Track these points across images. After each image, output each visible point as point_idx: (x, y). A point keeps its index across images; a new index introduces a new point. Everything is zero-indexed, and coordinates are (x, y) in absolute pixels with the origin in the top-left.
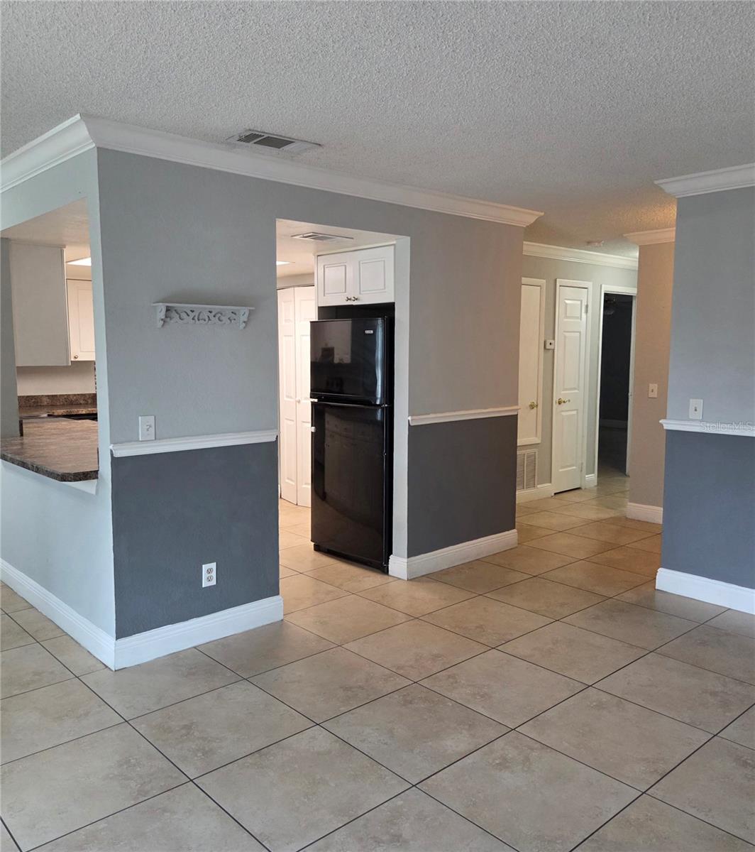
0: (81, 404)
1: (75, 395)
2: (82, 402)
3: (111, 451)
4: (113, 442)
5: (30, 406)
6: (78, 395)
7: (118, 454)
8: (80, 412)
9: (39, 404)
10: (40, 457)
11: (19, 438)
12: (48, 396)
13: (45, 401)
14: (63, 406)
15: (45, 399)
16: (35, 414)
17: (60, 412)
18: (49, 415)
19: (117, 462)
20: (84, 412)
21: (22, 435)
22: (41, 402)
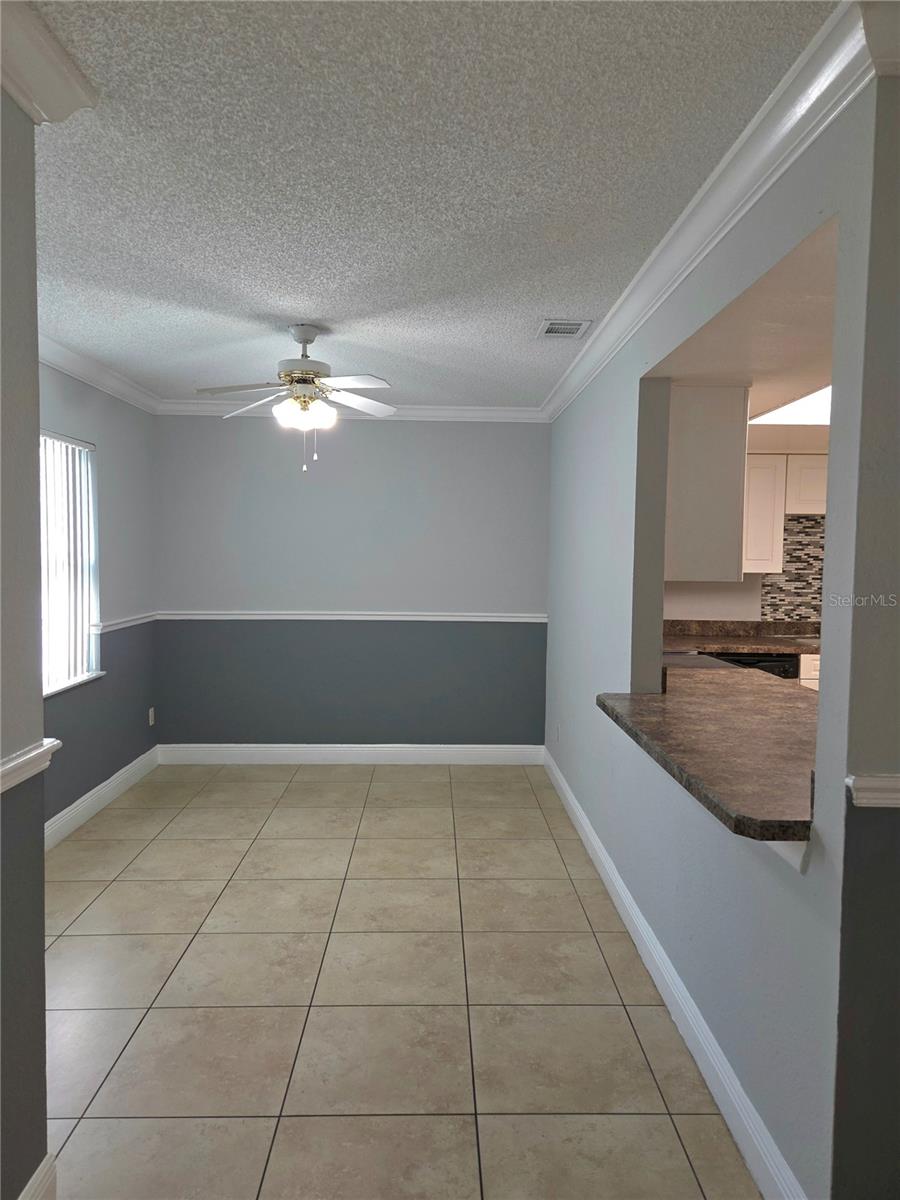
0: (740, 636)
1: (733, 622)
2: (741, 633)
3: (848, 790)
4: (853, 768)
5: (675, 635)
6: (738, 622)
7: (861, 801)
8: (741, 651)
9: (686, 632)
10: (693, 751)
11: (660, 697)
12: (699, 622)
13: (695, 629)
14: (716, 638)
15: (694, 626)
16: (683, 649)
17: (715, 647)
18: (700, 653)
19: (857, 817)
20: (746, 651)
21: (664, 691)
22: (689, 630)
